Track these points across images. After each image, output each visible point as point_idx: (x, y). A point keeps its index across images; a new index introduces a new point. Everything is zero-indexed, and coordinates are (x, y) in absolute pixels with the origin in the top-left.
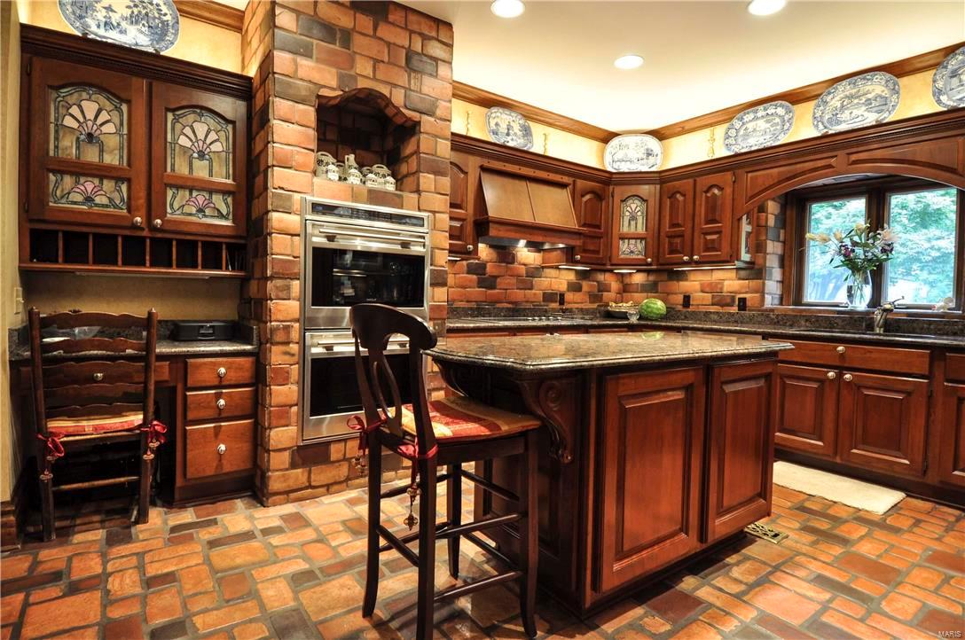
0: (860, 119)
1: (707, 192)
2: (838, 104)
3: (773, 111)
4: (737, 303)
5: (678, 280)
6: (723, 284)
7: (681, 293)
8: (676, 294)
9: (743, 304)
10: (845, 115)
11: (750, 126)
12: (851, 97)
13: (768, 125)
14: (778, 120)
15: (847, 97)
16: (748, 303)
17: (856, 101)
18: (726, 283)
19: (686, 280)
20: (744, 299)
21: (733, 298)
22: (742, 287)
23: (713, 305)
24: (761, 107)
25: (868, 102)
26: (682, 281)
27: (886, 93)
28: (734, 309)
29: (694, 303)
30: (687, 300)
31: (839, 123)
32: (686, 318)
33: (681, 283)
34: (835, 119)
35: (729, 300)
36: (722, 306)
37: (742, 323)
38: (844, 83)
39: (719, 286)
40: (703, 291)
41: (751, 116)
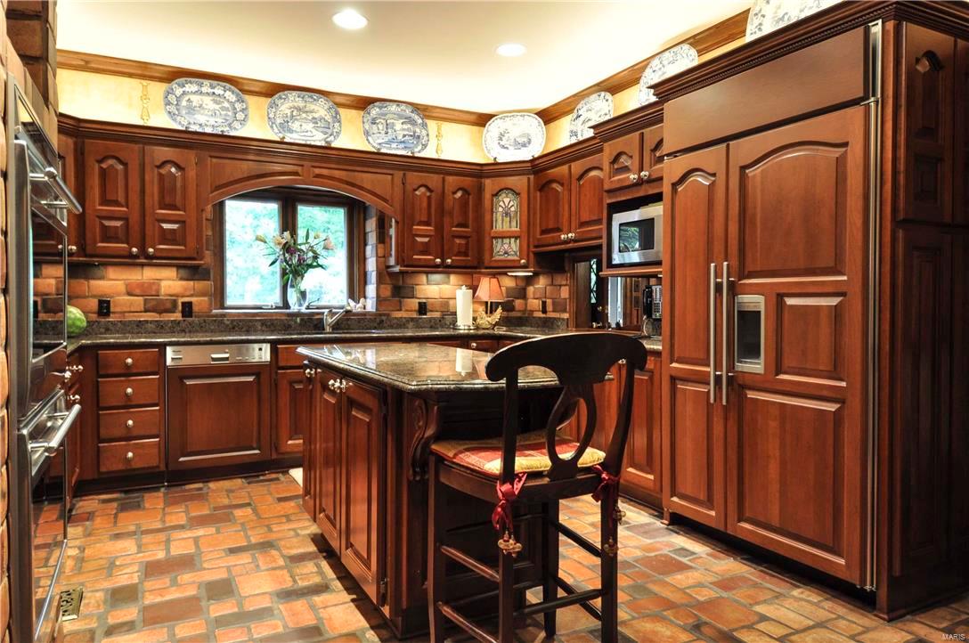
0: (309, 134)
1: (159, 167)
2: (288, 112)
3: (222, 92)
4: (180, 308)
5: (87, 278)
6: (159, 285)
7: (94, 296)
8: (85, 297)
9: (188, 309)
10: (295, 126)
11: (196, 99)
12: (299, 109)
13: (217, 107)
14: (226, 104)
15: (295, 107)
16: (195, 308)
17: (304, 115)
18: (164, 284)
19: (102, 278)
20: (190, 304)
21: (174, 303)
22: (186, 289)
23: (146, 311)
24: (207, 82)
25: (314, 120)
26: (94, 279)
27: (328, 118)
28: (177, 316)
29: (118, 309)
30: (104, 307)
31: (291, 131)
32: (107, 330)
33: (93, 283)
34: (284, 126)
35: (169, 305)
36: (160, 313)
37: (190, 332)
38: (294, 93)
39: (154, 287)
40: (129, 294)
41: (194, 88)
